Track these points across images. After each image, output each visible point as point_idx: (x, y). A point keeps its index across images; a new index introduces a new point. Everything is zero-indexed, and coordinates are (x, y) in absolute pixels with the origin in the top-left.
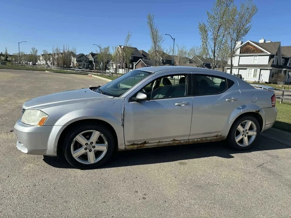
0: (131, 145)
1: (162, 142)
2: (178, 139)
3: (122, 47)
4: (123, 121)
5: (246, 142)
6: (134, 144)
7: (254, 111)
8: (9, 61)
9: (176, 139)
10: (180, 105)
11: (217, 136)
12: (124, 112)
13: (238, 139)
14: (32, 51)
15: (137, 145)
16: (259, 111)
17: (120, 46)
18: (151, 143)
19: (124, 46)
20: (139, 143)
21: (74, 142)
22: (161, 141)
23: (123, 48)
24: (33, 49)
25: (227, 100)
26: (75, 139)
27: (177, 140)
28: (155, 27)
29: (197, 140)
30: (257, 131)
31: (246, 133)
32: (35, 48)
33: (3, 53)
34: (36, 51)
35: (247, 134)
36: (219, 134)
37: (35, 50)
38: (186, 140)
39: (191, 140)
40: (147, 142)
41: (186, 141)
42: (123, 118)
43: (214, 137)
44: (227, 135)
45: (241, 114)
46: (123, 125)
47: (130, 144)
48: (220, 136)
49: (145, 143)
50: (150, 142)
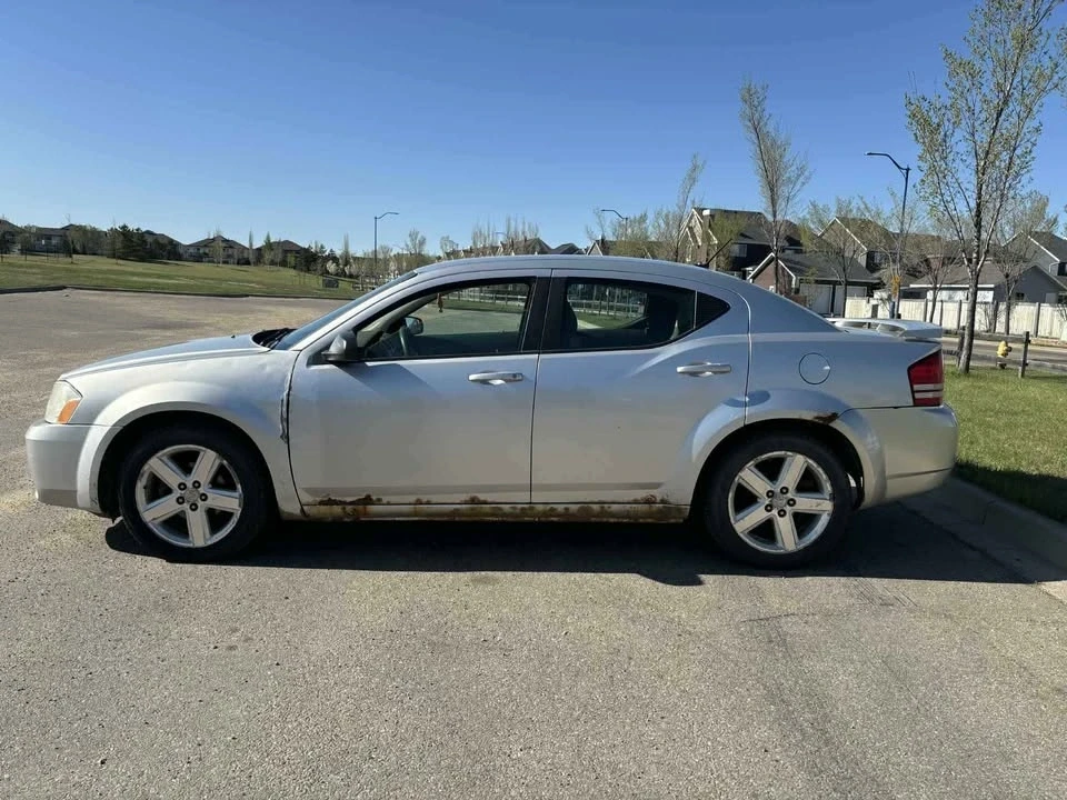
0: (322, 503)
1: (428, 503)
2: (489, 500)
3: (706, 213)
4: (285, 424)
5: (788, 538)
6: (330, 502)
7: (808, 416)
8: (351, 276)
9: (482, 497)
10: (484, 382)
11: (649, 501)
12: (288, 395)
13: (744, 523)
14: (409, 243)
15: (340, 507)
16: (834, 417)
17: (700, 211)
18: (389, 504)
19: (711, 210)
20: (349, 499)
21: (146, 476)
22: (424, 498)
23: (712, 216)
24: (413, 236)
25: (680, 369)
26: (146, 468)
27: (485, 503)
28: (770, 128)
29: (566, 509)
30: (833, 498)
31: (785, 501)
32: (417, 233)
33: (338, 253)
34: (422, 243)
35: (791, 505)
36: (658, 494)
37: (419, 237)
38: (520, 506)
39: (540, 507)
40: (374, 498)
41: (523, 509)
42: (285, 416)
43: (636, 502)
44: (689, 502)
45: (745, 426)
46: (286, 437)
47: (318, 499)
48: (663, 501)
49: (368, 500)
50: (385, 500)
